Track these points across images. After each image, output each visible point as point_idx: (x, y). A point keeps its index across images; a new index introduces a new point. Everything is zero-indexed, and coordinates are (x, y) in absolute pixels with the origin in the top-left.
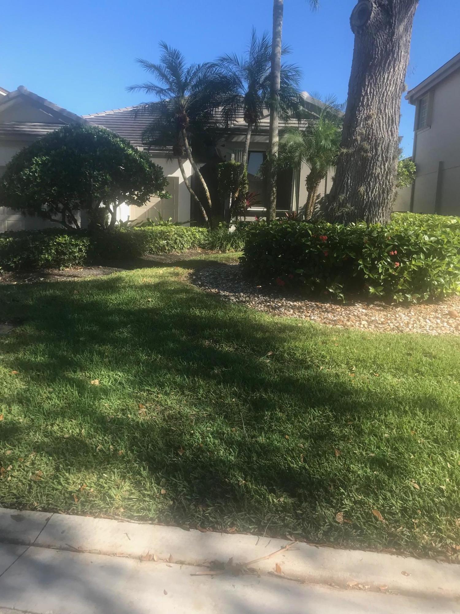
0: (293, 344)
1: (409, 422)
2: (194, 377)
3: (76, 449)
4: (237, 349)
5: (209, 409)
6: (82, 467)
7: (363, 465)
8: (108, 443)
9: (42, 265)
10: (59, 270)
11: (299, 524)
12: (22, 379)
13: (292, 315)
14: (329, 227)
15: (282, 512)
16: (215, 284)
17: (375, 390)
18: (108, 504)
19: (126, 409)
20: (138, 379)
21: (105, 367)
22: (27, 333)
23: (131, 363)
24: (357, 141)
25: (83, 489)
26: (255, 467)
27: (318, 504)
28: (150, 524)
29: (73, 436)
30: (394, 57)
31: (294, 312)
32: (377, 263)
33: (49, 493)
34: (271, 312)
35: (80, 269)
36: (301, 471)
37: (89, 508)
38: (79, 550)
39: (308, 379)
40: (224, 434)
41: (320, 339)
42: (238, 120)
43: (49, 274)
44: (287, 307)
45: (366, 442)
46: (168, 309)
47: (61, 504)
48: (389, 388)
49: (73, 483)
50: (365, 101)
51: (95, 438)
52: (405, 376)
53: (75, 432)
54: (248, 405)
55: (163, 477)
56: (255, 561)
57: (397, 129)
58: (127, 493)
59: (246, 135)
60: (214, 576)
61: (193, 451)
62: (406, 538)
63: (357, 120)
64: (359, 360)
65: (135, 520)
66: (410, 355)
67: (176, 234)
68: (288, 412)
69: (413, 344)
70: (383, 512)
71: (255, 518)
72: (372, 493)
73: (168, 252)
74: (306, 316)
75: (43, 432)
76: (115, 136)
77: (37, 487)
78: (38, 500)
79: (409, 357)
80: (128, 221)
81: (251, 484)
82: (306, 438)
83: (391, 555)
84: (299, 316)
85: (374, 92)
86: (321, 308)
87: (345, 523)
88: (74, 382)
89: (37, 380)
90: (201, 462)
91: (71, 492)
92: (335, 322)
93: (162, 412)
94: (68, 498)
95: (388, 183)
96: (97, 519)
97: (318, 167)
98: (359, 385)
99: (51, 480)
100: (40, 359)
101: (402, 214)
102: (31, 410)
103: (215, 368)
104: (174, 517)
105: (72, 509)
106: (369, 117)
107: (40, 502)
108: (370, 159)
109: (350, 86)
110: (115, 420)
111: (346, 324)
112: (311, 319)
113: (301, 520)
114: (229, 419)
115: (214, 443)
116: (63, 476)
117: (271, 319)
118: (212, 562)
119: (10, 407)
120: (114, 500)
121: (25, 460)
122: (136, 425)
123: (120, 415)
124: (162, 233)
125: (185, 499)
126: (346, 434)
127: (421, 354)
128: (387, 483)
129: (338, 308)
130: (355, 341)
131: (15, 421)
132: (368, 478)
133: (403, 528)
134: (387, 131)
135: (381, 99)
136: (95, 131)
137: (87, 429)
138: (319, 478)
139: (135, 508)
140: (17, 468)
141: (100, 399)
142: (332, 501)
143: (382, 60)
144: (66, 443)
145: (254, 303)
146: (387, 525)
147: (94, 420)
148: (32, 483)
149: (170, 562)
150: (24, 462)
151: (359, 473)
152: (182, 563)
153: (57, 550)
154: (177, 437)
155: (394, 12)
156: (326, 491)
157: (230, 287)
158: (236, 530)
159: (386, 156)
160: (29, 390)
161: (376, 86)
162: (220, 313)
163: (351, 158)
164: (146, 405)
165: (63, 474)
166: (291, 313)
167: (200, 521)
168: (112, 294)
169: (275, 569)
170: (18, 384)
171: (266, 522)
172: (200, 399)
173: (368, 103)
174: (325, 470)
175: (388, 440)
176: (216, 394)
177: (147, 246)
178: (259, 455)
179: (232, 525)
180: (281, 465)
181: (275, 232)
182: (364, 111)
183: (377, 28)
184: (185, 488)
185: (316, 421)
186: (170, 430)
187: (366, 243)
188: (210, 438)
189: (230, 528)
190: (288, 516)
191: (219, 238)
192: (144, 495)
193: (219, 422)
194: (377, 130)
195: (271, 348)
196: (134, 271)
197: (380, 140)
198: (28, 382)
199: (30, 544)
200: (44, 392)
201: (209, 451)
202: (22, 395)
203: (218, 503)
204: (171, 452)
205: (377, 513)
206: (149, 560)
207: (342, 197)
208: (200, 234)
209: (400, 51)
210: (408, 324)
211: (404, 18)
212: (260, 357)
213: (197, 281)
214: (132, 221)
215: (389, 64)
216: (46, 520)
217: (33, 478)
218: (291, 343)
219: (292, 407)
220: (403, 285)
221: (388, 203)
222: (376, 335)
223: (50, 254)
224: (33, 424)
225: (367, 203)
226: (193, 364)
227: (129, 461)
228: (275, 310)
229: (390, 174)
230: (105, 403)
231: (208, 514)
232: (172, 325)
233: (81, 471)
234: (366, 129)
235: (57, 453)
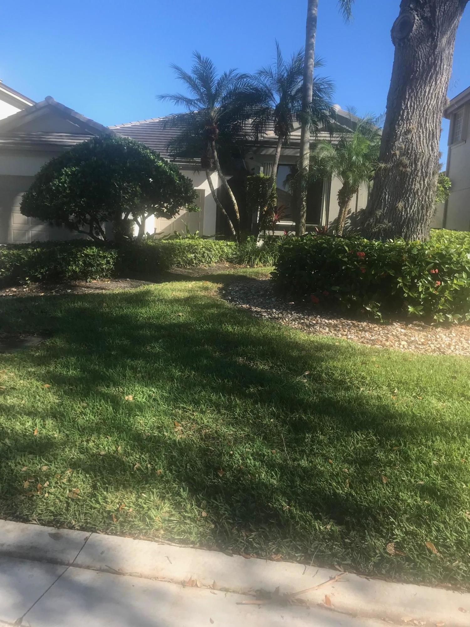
0: (331, 363)
1: (459, 449)
2: (230, 395)
3: (113, 467)
4: (272, 367)
5: (246, 429)
6: (120, 486)
7: (413, 494)
8: (146, 461)
9: (69, 277)
10: (87, 282)
11: (348, 554)
12: (55, 392)
13: (328, 334)
14: (366, 243)
15: (329, 540)
16: (246, 300)
17: (420, 414)
18: (147, 525)
19: (162, 427)
20: (172, 396)
21: (138, 383)
22: (58, 346)
23: (164, 379)
24: (396, 156)
25: (122, 509)
26: (299, 491)
27: (367, 533)
28: (192, 547)
29: (109, 453)
30: (436, 70)
31: (329, 330)
32: (417, 281)
33: (87, 511)
34: (305, 330)
35: (108, 281)
36: (347, 498)
37: (128, 529)
38: (119, 573)
39: (349, 400)
40: (264, 455)
41: (359, 359)
42: (268, 132)
43: (76, 286)
44: (322, 325)
45: (415, 468)
46: (200, 324)
47: (99, 524)
48: (434, 412)
49: (112, 502)
50: (405, 115)
51: (132, 456)
52: (450, 400)
53: (112, 449)
54: (287, 426)
55: (203, 499)
56: (303, 592)
57: (437, 144)
58: (167, 515)
59: (277, 148)
60: (260, 606)
61: (233, 472)
62: (463, 573)
63: (397, 134)
64: (401, 382)
65: (176, 543)
66: (454, 378)
67: (205, 247)
68: (329, 435)
69: (458, 367)
70: (437, 545)
71: (301, 545)
72: (424, 524)
73: (195, 265)
74: (343, 335)
75: (79, 449)
76: (145, 148)
77: (75, 505)
78: (76, 518)
79: (454, 380)
80: (155, 234)
81: (296, 509)
82: (350, 463)
83: (447, 590)
84: (336, 335)
85: (414, 106)
86: (358, 326)
87: (396, 555)
88: (108, 397)
89: (70, 393)
90: (243, 484)
91: (109, 512)
92: (374, 342)
93: (199, 431)
94: (107, 518)
95: (427, 199)
96: (137, 541)
97: (351, 182)
98: (403, 408)
99: (89, 499)
100: (71, 372)
101: (437, 231)
102: (65, 426)
103: (251, 386)
104: (217, 542)
105: (111, 529)
106: (409, 131)
107: (78, 521)
108: (409, 174)
109: (388, 99)
110: (151, 438)
111: (384, 344)
112: (347, 338)
113: (350, 550)
114: (267, 439)
115: (255, 466)
116: (101, 495)
117: (307, 337)
118: (258, 590)
119: (44, 421)
120: (153, 522)
121: (61, 476)
122: (173, 444)
123: (156, 433)
124: (190, 246)
125: (228, 523)
126: (392, 459)
127: (466, 377)
128: (439, 513)
129: (376, 328)
130: (396, 362)
131: (49, 436)
132: (418, 507)
133: (459, 562)
134: (428, 146)
135: (421, 112)
136: (125, 142)
137: (123, 447)
138: (367, 505)
139: (175, 530)
140: (54, 484)
141: (135, 416)
142: (382, 531)
143: (423, 72)
144: (103, 460)
145: (287, 320)
146: (441, 558)
147: (130, 437)
148: (70, 501)
149: (214, 589)
150: (61, 479)
151: (409, 501)
152: (226, 590)
153: (97, 572)
154: (216, 457)
155: (437, 24)
156: (376, 520)
157: (262, 303)
158: (281, 557)
159: (426, 172)
160: (62, 404)
161: (417, 100)
162: (253, 330)
163: (389, 173)
164: (182, 423)
165: (100, 493)
166: (327, 331)
167: (244, 546)
168: (142, 307)
169: (325, 601)
170: (51, 398)
171: (313, 550)
172: (237, 418)
173: (408, 117)
174: (372, 497)
175: (437, 468)
176: (253, 414)
177: (175, 259)
178: (302, 479)
179: (277, 552)
180: (326, 490)
181: (310, 247)
182: (403, 126)
183: (419, 40)
184: (228, 512)
185: (360, 445)
186: (208, 450)
187: (406, 260)
188: (250, 460)
189: (275, 555)
190: (336, 545)
191: (247, 252)
192: (185, 517)
193: (258, 443)
194: (416, 145)
195: (308, 367)
196: (163, 284)
197: (420, 155)
198: (61, 397)
199: (69, 565)
200: (78, 406)
201: (250, 473)
202: (56, 409)
203: (262, 528)
204: (211, 473)
205: (431, 546)
206: (192, 586)
207: (379, 213)
208: (228, 247)
209: (442, 64)
210: (449, 345)
211: (446, 30)
212: (297, 376)
213: (228, 296)
214: (159, 234)
215: (431, 78)
216: (85, 539)
217: (71, 496)
218: (329, 363)
219: (334, 429)
220: (444, 304)
221: (427, 220)
222: (418, 356)
223: (77, 266)
224: (68, 439)
225: (405, 219)
226: (228, 381)
227: (168, 482)
228: (309, 328)
229: (430, 190)
230: (141, 420)
231: (252, 540)
232: (205, 341)
233: (119, 490)
234: (405, 143)
235: (94, 471)
